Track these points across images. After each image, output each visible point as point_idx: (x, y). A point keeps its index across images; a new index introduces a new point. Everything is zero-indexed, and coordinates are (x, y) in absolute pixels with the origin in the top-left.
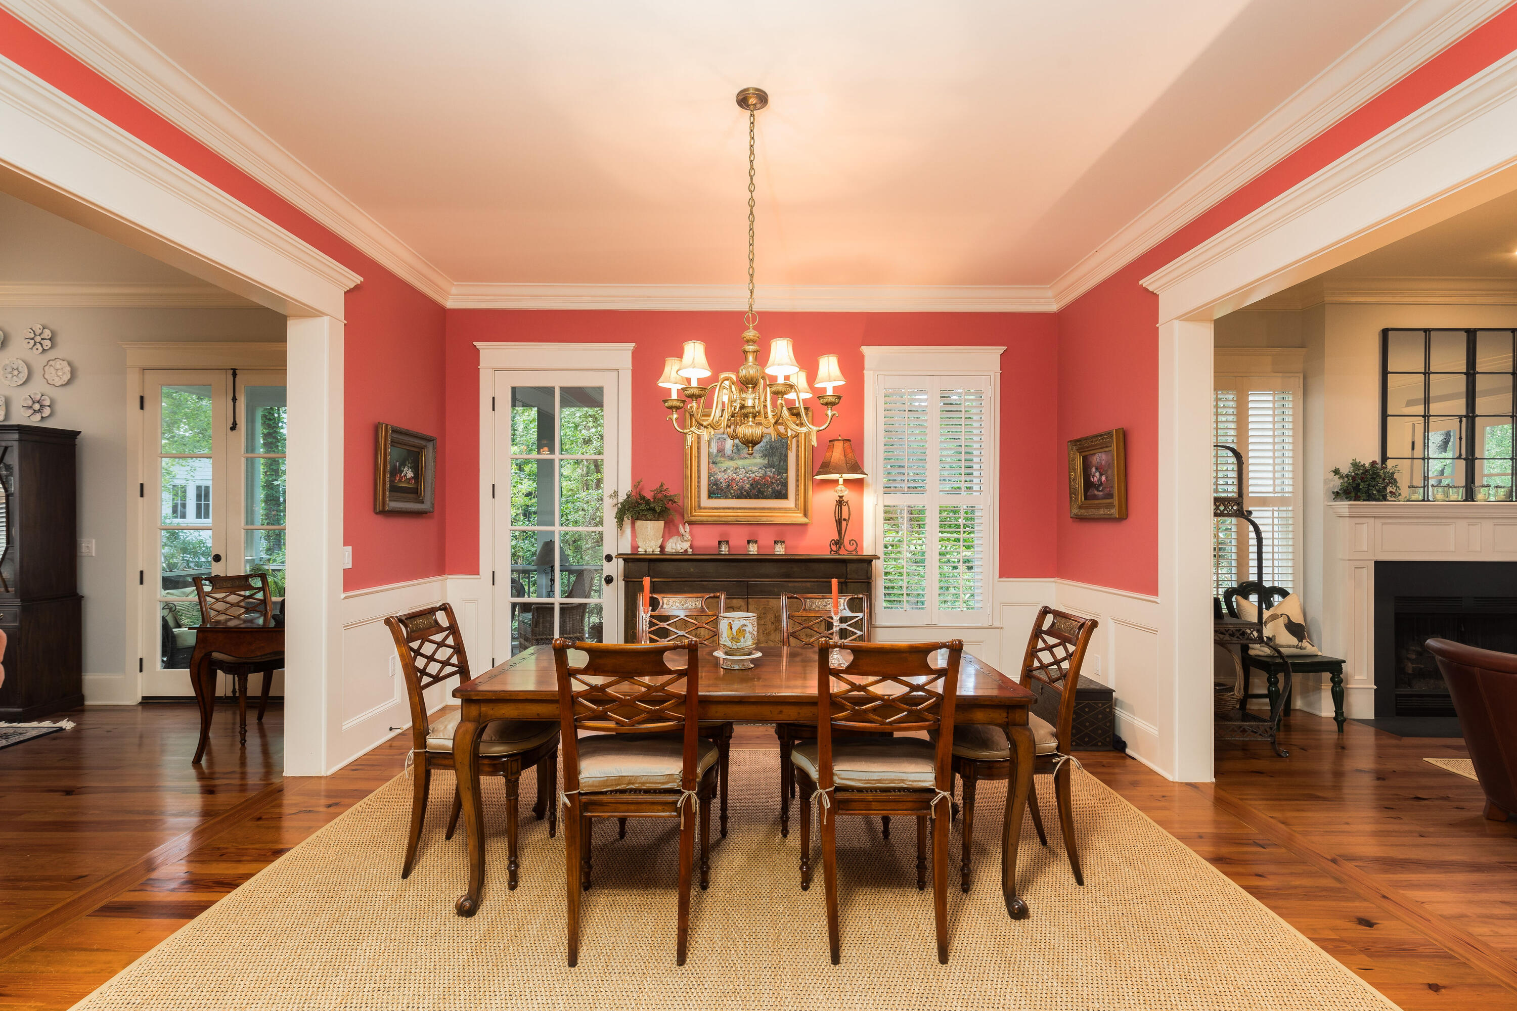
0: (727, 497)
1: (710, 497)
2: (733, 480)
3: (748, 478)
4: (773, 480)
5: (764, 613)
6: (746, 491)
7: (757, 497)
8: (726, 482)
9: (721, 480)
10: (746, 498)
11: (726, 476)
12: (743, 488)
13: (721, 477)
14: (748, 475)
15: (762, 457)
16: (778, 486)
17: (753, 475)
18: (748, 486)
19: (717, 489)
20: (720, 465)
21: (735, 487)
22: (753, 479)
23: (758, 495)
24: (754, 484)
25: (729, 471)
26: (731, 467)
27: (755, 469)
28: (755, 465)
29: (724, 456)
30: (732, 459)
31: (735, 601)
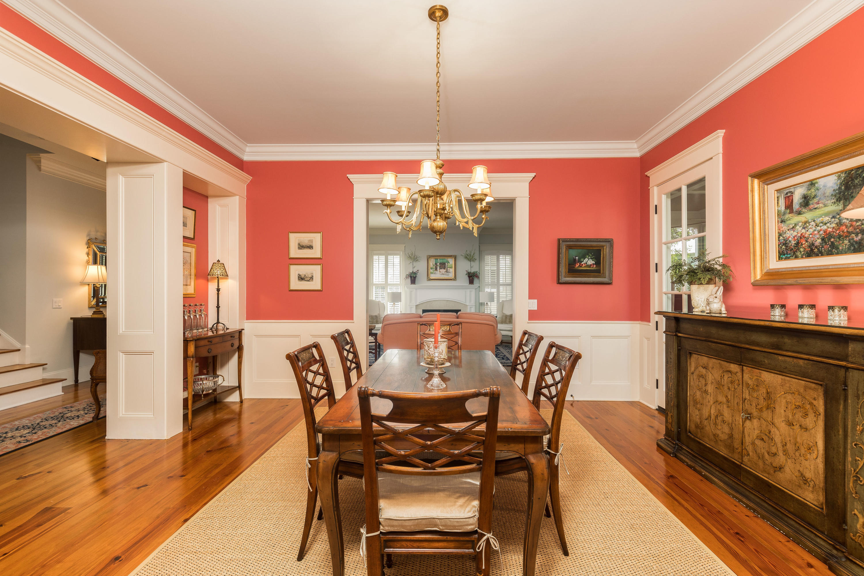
0: (797, 257)
1: (780, 259)
2: (802, 236)
3: (819, 232)
4: (851, 229)
5: (757, 386)
6: (816, 247)
7: (830, 253)
8: (795, 240)
9: (790, 239)
10: (817, 255)
11: (795, 233)
12: (813, 245)
13: (790, 235)
14: (819, 228)
15: (834, 203)
16: (857, 235)
17: (825, 227)
18: (819, 241)
19: (786, 249)
20: (788, 222)
21: (805, 245)
22: (825, 232)
23: (831, 251)
24: (827, 238)
25: (798, 227)
26: (799, 222)
27: (826, 219)
28: (826, 215)
29: (791, 212)
30: (799, 213)
31: (732, 366)
